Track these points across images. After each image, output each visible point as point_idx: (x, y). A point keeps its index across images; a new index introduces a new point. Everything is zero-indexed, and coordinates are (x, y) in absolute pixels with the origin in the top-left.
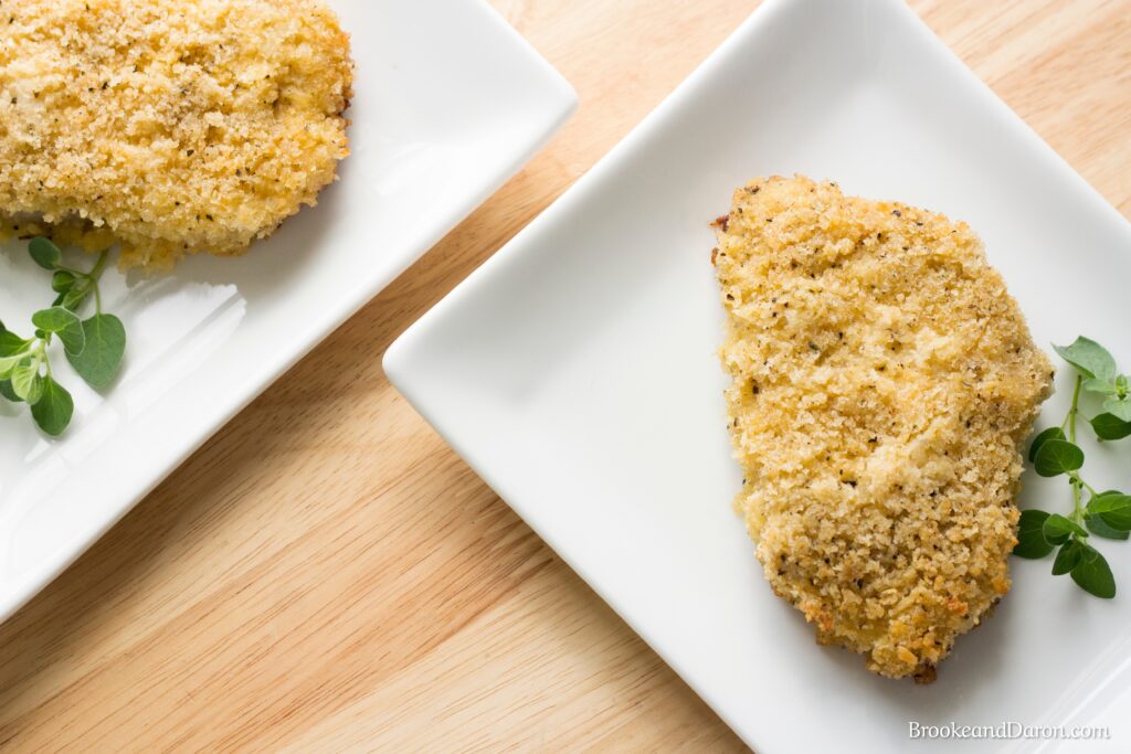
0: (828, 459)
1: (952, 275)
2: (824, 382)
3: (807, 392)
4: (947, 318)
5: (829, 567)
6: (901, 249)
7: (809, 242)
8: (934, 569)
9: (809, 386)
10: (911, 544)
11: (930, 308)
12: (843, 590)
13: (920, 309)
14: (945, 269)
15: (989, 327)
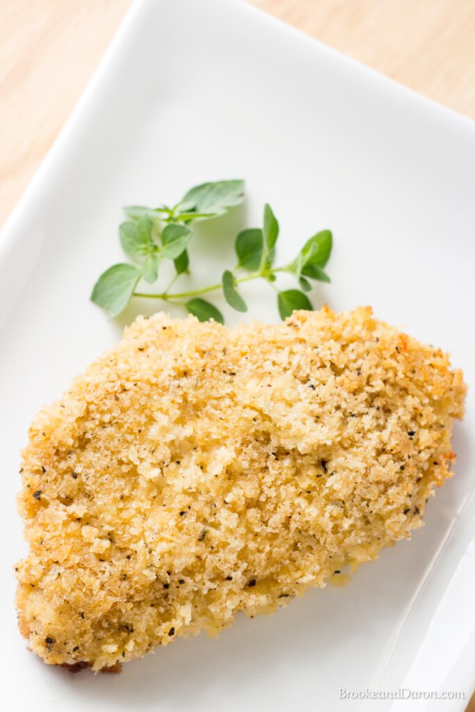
0: (309, 492)
1: (90, 425)
2: (236, 515)
3: (249, 530)
4: (135, 419)
5: (407, 465)
6: (78, 479)
7: (96, 569)
8: (380, 370)
9: (242, 530)
10: (363, 396)
11: (130, 438)
12: (422, 448)
13: (132, 448)
14: (85, 433)
15: (132, 378)
